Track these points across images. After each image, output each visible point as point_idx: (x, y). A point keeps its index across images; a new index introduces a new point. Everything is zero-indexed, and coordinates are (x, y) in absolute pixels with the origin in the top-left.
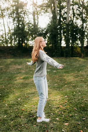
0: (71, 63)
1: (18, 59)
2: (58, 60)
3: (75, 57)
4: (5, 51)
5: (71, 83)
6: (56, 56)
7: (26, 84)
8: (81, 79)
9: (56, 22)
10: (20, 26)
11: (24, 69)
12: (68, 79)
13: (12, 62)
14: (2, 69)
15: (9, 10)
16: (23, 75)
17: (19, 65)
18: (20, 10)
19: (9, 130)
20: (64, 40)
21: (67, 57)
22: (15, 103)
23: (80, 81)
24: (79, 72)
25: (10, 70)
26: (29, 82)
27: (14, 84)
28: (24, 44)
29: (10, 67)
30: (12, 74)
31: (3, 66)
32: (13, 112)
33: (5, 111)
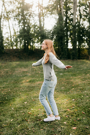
0: (78, 65)
1: (24, 61)
2: (64, 62)
3: (82, 59)
4: (11, 53)
5: (78, 86)
6: (63, 59)
7: (33, 87)
8: (88, 81)
9: (63, 24)
10: (26, 28)
11: (30, 72)
12: (75, 82)
13: (18, 65)
14: (7, 72)
15: (14, 12)
16: (29, 78)
17: (25, 68)
18: (25, 12)
19: (16, 133)
20: (71, 42)
21: (73, 59)
22: (22, 107)
23: (88, 84)
24: (86, 75)
25: (16, 73)
26: (35, 85)
27: (20, 88)
28: (29, 47)
29: (16, 70)
30: (18, 77)
31: (9, 69)
32: (19, 116)
33: (11, 115)
